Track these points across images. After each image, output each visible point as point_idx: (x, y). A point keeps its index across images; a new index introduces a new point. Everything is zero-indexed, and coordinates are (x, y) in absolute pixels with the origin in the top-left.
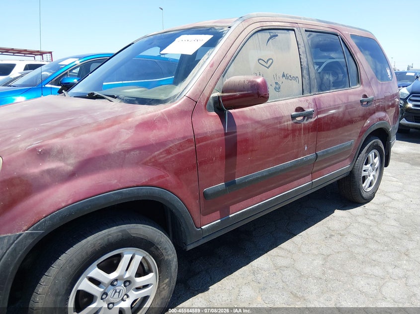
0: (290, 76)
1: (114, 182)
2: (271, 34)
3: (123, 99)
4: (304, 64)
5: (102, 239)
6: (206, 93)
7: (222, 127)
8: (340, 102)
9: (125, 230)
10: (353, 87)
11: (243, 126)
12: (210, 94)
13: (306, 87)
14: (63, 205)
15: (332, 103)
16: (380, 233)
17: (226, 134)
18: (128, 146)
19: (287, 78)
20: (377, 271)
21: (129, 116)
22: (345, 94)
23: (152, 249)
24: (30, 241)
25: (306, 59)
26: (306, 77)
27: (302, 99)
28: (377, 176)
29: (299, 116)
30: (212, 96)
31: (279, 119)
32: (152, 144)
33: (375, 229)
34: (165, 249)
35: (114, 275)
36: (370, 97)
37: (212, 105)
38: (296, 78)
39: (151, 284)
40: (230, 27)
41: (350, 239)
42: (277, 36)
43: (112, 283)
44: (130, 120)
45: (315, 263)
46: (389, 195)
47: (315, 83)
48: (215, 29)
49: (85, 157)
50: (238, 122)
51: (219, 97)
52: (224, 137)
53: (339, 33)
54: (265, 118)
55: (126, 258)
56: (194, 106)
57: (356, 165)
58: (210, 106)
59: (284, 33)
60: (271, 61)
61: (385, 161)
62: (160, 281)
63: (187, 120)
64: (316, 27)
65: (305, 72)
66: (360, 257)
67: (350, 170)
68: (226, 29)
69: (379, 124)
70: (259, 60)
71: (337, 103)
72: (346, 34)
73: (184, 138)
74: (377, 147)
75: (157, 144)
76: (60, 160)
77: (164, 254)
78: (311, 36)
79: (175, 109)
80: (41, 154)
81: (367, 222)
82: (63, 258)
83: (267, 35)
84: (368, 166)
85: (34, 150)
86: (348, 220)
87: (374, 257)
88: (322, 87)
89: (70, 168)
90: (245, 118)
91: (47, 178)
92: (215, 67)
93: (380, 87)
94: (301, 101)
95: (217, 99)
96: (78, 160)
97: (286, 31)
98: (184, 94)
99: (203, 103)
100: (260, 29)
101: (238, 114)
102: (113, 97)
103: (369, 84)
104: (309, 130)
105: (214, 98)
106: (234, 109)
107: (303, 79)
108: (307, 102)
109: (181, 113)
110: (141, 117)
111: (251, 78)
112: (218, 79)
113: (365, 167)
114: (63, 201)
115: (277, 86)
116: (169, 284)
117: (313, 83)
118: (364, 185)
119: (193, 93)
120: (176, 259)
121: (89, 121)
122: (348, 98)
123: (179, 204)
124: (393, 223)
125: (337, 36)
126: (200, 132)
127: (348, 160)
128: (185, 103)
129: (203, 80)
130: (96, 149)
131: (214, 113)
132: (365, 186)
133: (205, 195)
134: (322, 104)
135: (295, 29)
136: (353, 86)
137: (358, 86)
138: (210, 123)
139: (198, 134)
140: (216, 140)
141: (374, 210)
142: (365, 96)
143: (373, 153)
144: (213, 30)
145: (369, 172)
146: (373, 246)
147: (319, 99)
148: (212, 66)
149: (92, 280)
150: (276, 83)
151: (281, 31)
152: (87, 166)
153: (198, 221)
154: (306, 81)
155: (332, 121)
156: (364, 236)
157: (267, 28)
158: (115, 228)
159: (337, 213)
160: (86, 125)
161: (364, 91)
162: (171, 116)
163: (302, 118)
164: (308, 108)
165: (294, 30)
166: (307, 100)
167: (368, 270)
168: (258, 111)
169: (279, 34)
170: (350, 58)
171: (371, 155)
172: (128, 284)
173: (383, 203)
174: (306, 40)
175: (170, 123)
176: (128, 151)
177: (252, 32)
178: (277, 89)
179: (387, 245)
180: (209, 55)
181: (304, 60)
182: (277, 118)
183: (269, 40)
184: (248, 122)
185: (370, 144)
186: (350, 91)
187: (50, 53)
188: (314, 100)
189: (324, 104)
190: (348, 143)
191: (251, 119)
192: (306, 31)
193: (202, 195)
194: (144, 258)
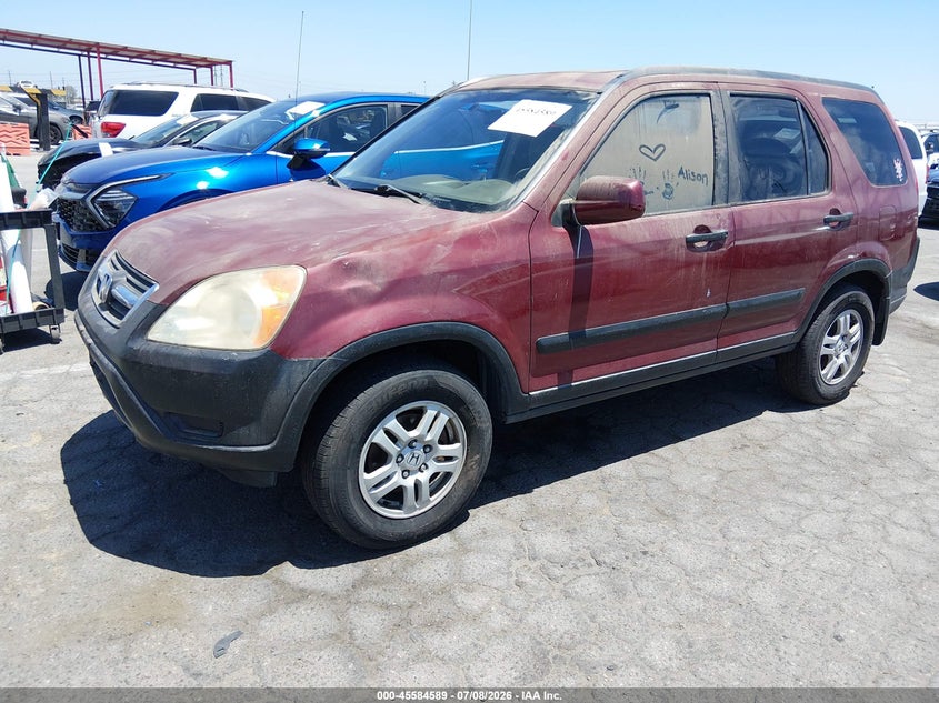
0: (693, 173)
1: (426, 311)
2: (668, 104)
3: (432, 201)
4: (721, 154)
5: (406, 382)
6: (553, 199)
7: (572, 249)
8: (783, 221)
9: (432, 377)
10: (813, 194)
11: (603, 250)
12: (559, 201)
13: (721, 192)
14: (370, 332)
15: (765, 222)
16: (832, 450)
17: (577, 262)
18: (444, 267)
19: (687, 177)
20: (805, 499)
21: (447, 227)
22: (794, 205)
23: (463, 409)
24: (332, 369)
25: (725, 146)
26: (723, 176)
27: (710, 212)
28: (854, 358)
29: (700, 240)
30: (561, 202)
31: (664, 243)
32: (474, 268)
33: (826, 445)
34: (479, 412)
35: (413, 434)
36: (846, 214)
37: (560, 216)
38: (700, 177)
39: (457, 458)
40: (599, 93)
41: (775, 454)
42: (677, 106)
43: (411, 444)
44: (449, 232)
45: (705, 479)
46: (876, 396)
47: (737, 185)
48: (577, 95)
49: (395, 277)
50: (596, 244)
51: (571, 205)
52: (573, 267)
53: (797, 96)
54: (640, 240)
55: (430, 414)
56: (535, 217)
57: (809, 334)
58: (556, 217)
59: (691, 101)
60: (661, 149)
61: (874, 332)
62: (468, 457)
63: (523, 237)
64: (753, 88)
65: (720, 166)
66: (784, 480)
67: (796, 340)
68: (593, 95)
69: (864, 264)
70: (641, 147)
71: (774, 222)
72: (813, 97)
73: (516, 262)
74: (856, 305)
75: (480, 267)
76: (368, 278)
77: (477, 419)
78: (742, 104)
79: (508, 220)
80: (348, 269)
81: (817, 433)
82: (362, 397)
83: (659, 106)
84: (836, 337)
85: (340, 263)
86: (783, 427)
87: (806, 482)
88: (750, 194)
89: (378, 289)
90: (608, 238)
91: (353, 299)
92: (569, 160)
93: (871, 196)
94: (706, 216)
95: (567, 208)
96: (386, 279)
97: (694, 98)
98: (522, 198)
99: (547, 214)
100: (649, 95)
101: (597, 232)
102: (417, 195)
103: (848, 189)
104: (716, 264)
105: (564, 206)
106: (593, 224)
107: (717, 180)
108: (717, 219)
109: (515, 227)
110: (461, 229)
111: (620, 180)
112: (573, 178)
113: (827, 339)
114: (369, 328)
115: (668, 190)
116: (479, 462)
117: (733, 185)
118: (823, 372)
119: (534, 198)
120: (490, 431)
121: (398, 231)
122: (798, 214)
123: (502, 354)
124: (863, 438)
125: (795, 101)
126: (538, 255)
127: (792, 322)
128: (520, 213)
129: (549, 179)
130: (408, 268)
131: (562, 229)
132: (827, 374)
133: (539, 348)
134: (744, 222)
135: (711, 92)
136: (816, 192)
137: (825, 192)
138: (555, 243)
139: (537, 258)
140: (561, 270)
141: (836, 417)
142: (835, 212)
143: (848, 317)
144: (573, 96)
145: (838, 350)
146: (812, 467)
147: (740, 213)
148: (565, 158)
149: (388, 433)
150: (666, 185)
151: (685, 98)
152: (396, 288)
153: (525, 383)
154: (721, 182)
155: (761, 251)
156: (802, 451)
157: (661, 93)
158: (421, 371)
159: (768, 415)
160: (395, 236)
161: (834, 202)
162: (501, 229)
163: (705, 243)
164: (719, 227)
165: (709, 95)
166: (718, 215)
167: (789, 496)
168: (631, 230)
169: (680, 104)
170: (816, 142)
171: (843, 319)
172: (428, 449)
173: (858, 409)
174: (729, 113)
175: (499, 239)
176: (444, 274)
177: (634, 103)
178: (668, 194)
179: (837, 468)
180: (563, 140)
181: (722, 146)
182: (661, 242)
183: (662, 114)
184: (612, 245)
185: (841, 298)
186: (805, 200)
187: (229, 63)
188: (732, 215)
189: (748, 222)
190: (794, 292)
191: (617, 241)
192: (732, 95)
193: (534, 346)
194: (450, 420)
